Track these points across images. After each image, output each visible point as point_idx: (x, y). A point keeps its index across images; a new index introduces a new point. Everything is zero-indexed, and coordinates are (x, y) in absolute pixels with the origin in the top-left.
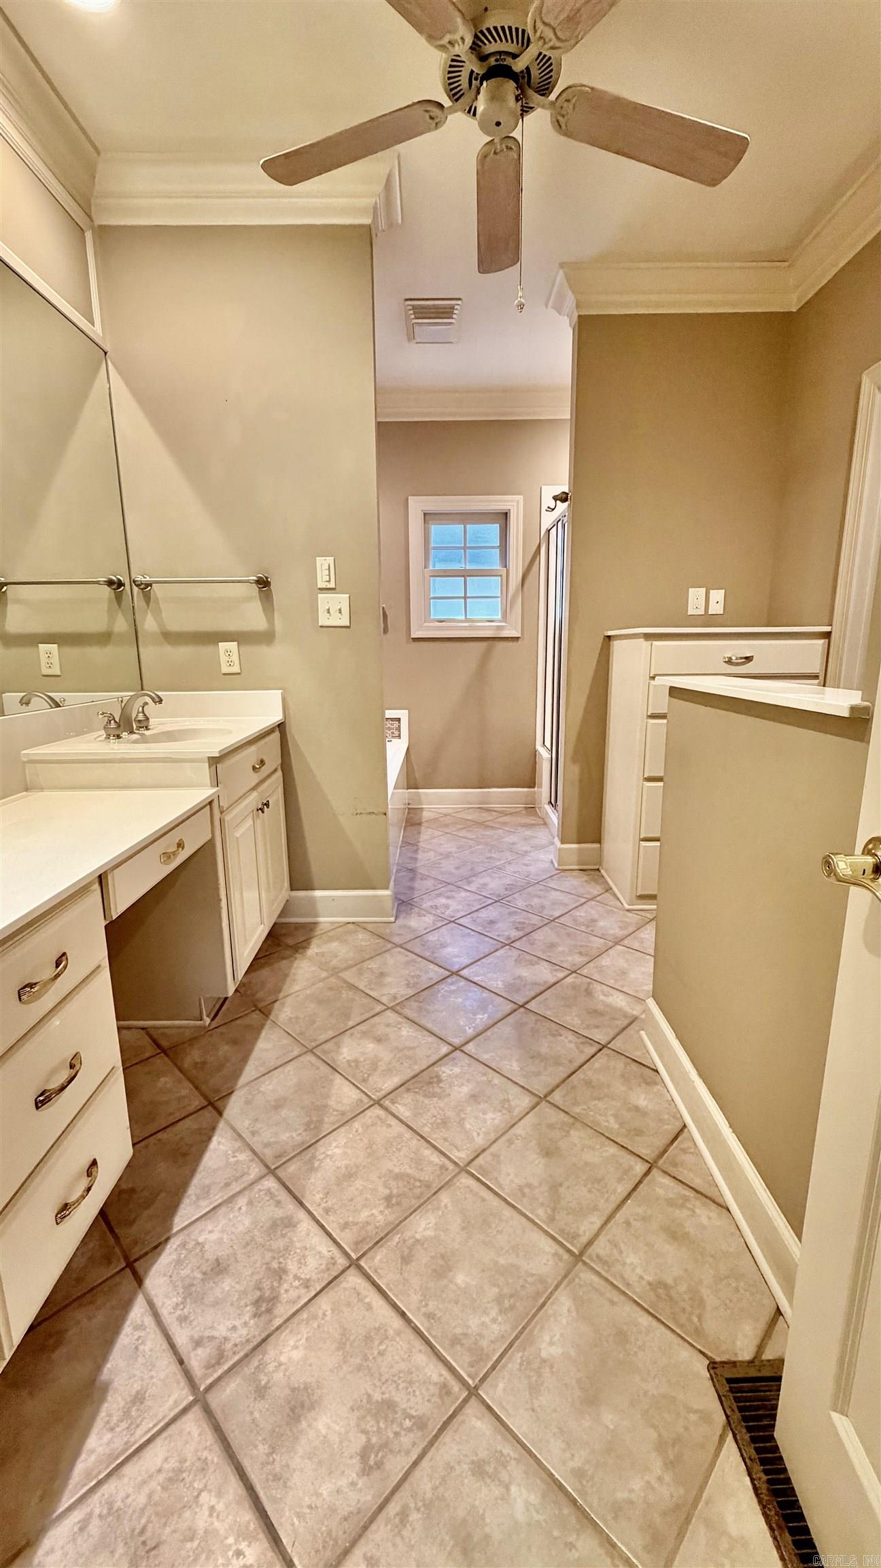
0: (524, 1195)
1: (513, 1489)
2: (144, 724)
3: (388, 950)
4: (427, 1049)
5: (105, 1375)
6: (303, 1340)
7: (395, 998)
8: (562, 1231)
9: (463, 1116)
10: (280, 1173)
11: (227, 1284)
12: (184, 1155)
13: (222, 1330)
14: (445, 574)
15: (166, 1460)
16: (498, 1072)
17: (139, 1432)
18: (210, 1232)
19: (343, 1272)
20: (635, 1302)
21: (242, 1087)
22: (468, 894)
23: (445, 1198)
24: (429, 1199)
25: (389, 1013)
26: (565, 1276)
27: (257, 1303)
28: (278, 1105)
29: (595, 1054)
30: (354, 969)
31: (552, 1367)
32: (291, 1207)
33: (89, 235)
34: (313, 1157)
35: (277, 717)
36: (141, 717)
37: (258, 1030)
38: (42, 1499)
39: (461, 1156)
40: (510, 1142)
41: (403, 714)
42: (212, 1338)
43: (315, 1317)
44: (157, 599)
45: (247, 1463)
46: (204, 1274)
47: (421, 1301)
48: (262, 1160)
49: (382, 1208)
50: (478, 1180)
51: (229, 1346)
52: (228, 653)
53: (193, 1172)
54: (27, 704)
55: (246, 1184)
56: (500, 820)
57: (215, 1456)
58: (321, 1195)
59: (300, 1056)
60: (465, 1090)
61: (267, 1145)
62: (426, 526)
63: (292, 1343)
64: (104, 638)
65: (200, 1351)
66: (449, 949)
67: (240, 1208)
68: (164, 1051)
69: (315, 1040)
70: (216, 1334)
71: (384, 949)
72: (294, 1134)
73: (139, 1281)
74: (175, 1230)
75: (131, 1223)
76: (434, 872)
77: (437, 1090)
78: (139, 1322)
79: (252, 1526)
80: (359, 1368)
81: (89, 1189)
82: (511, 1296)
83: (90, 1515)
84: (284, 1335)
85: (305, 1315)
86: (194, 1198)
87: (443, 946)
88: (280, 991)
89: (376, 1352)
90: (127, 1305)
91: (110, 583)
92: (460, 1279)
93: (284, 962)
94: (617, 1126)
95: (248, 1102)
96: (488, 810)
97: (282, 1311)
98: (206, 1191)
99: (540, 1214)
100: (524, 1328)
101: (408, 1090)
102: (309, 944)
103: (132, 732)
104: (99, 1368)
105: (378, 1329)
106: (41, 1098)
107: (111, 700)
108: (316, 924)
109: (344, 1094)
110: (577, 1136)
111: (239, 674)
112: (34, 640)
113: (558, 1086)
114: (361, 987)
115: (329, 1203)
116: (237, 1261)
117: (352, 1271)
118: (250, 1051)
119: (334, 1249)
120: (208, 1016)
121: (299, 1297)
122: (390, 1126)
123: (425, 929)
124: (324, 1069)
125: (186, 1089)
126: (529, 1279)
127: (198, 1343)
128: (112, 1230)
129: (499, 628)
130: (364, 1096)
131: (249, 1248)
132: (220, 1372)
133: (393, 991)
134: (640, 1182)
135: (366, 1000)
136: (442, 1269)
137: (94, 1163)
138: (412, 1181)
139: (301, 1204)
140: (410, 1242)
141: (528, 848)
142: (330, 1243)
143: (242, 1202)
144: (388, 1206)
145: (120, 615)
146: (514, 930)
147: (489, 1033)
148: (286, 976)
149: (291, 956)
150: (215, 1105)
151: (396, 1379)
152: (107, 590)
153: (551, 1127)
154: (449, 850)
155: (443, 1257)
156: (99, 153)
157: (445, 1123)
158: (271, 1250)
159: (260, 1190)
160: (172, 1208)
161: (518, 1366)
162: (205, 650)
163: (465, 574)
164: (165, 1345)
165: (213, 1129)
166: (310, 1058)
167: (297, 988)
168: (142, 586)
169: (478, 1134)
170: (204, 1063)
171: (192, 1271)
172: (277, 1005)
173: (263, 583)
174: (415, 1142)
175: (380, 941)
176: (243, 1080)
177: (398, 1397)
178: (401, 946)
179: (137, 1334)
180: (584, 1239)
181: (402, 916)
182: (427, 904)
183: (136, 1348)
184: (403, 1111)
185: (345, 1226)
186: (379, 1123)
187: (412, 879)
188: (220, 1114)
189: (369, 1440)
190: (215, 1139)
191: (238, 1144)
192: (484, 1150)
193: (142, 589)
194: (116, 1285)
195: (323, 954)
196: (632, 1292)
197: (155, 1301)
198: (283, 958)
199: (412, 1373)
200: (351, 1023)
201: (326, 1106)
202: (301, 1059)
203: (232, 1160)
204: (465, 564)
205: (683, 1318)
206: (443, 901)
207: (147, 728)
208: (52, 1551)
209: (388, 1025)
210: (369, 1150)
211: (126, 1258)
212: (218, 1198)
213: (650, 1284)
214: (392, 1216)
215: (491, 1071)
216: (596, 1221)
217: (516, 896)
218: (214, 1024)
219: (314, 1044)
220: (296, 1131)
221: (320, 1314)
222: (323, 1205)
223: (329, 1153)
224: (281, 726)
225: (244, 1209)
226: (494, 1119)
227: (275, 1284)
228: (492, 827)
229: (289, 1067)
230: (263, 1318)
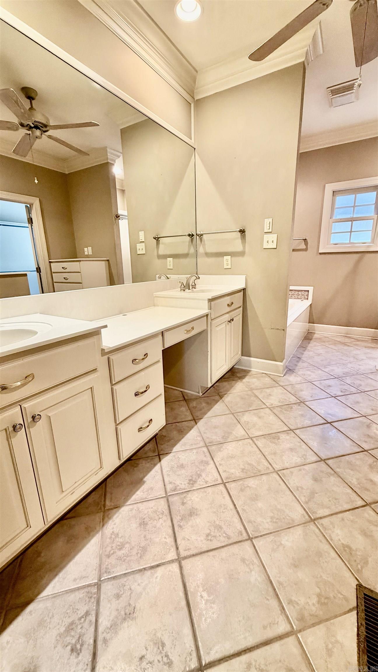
0: (298, 490)
1: (253, 572)
2: (194, 287)
3: (276, 387)
4: (278, 426)
5: (145, 479)
6: (200, 497)
7: (272, 405)
8: (309, 509)
9: (283, 454)
10: (210, 448)
11: (183, 471)
12: (182, 432)
13: (178, 483)
14: (342, 221)
15: (154, 506)
16: (306, 444)
17: (150, 496)
18: (183, 456)
19: (219, 484)
20: (333, 547)
21: (206, 418)
22: (322, 372)
23: (264, 477)
24: (258, 475)
25: (267, 409)
26: (304, 523)
27: (190, 480)
28: (215, 427)
29: (359, 452)
30: (259, 390)
31: (284, 547)
32: (209, 458)
33: (192, 105)
34: (222, 447)
35: (243, 286)
36: (193, 284)
37: (217, 402)
38: (124, 499)
39: (277, 467)
40: (300, 470)
41: (311, 289)
42: (174, 484)
43: (205, 492)
44: (204, 240)
45: (174, 519)
46: (178, 466)
47: (242, 504)
48: (204, 442)
49: (239, 471)
50: (281, 477)
51: (178, 488)
52: (227, 260)
53: (183, 437)
54: (160, 278)
55: (197, 447)
56: (354, 343)
57: (166, 512)
58: (220, 459)
59: (228, 414)
60: (288, 446)
61: (208, 438)
62: (334, 197)
63: (196, 495)
64: (186, 256)
65: (170, 485)
66: (303, 393)
67: (193, 453)
68: (185, 399)
69: (235, 411)
70: (176, 483)
71: (274, 386)
72: (218, 438)
73: (160, 461)
74: (173, 451)
75: (162, 445)
76: (309, 360)
77: (277, 442)
78: (157, 470)
79: (171, 534)
80: (214, 512)
81: (148, 426)
82: (277, 519)
83: (133, 508)
84: (195, 492)
85: (203, 490)
86: (181, 444)
87: (302, 391)
88: (228, 391)
89: (221, 511)
90: (155, 465)
91: (189, 235)
92: (260, 505)
93: (234, 382)
94: (356, 483)
95: (206, 423)
96: (349, 337)
97: (196, 486)
98: (185, 445)
99: (302, 499)
100: (278, 531)
101: (265, 438)
102: (245, 377)
103: (189, 289)
104: (144, 477)
105: (224, 505)
106: (137, 393)
107: (183, 278)
108: (250, 371)
109: (239, 432)
110: (333, 479)
111: (230, 268)
112: (165, 257)
113: (333, 458)
114: (260, 397)
115: (222, 462)
116: (188, 467)
117: (222, 485)
118: (212, 408)
119: (219, 477)
120: (202, 393)
121: (203, 485)
122: (253, 447)
123: (296, 382)
124: (236, 421)
125: (188, 413)
126: (287, 517)
127: (170, 483)
128: (157, 445)
129: (368, 246)
130: (246, 434)
131: (193, 465)
132: (174, 493)
133: (272, 402)
134: (357, 508)
135: (260, 402)
136: (255, 498)
137: (151, 420)
138: (254, 467)
139: (213, 459)
140: (246, 486)
141: (365, 358)
142: (218, 474)
143: (195, 451)
144: (242, 472)
145: (192, 246)
146: (340, 392)
147: (308, 428)
148: (233, 386)
149: (237, 380)
150: (195, 420)
151: (225, 521)
152: (188, 238)
153: (322, 472)
154: (321, 352)
155: (256, 495)
156: (197, 72)
157: (275, 454)
158: (199, 468)
159: (201, 450)
160: (174, 445)
161: (271, 540)
162: (219, 259)
163: (352, 220)
164: (162, 479)
165: (193, 427)
166: (231, 416)
167: (235, 391)
168: (199, 236)
169: (287, 463)
170: (196, 407)
171: (175, 464)
172: (226, 395)
173: (242, 232)
174: (260, 456)
175: (274, 382)
176: (206, 416)
177: (224, 527)
178: (282, 386)
179: (156, 473)
180: (318, 516)
181: (287, 375)
182: (300, 373)
183: (155, 476)
184: (259, 444)
185: (225, 471)
186: (249, 445)
187: (298, 362)
188: (196, 424)
189: (210, 532)
190: (192, 430)
191: (199, 434)
192: (287, 469)
193: (200, 237)
194: (154, 459)
195: (249, 382)
196: (332, 543)
197: (163, 467)
198: (233, 380)
199: (231, 522)
200: (251, 409)
201: (231, 433)
202: (228, 415)
203: (195, 438)
204: (353, 215)
205: (353, 563)
206: (309, 373)
207: (195, 288)
208: (124, 511)
209: (265, 413)
210: (242, 452)
211: (158, 453)
212: (188, 448)
213: (343, 544)
214: (242, 475)
215: (303, 442)
216: (327, 512)
217: (347, 378)
218: (203, 396)
219: (234, 412)
220: (218, 437)
221: (208, 492)
222: (220, 462)
223: (227, 448)
224: (244, 290)
225: (194, 453)
226: (296, 459)
227: (197, 478)
228: (348, 346)
229: (223, 417)
230: (190, 485)
